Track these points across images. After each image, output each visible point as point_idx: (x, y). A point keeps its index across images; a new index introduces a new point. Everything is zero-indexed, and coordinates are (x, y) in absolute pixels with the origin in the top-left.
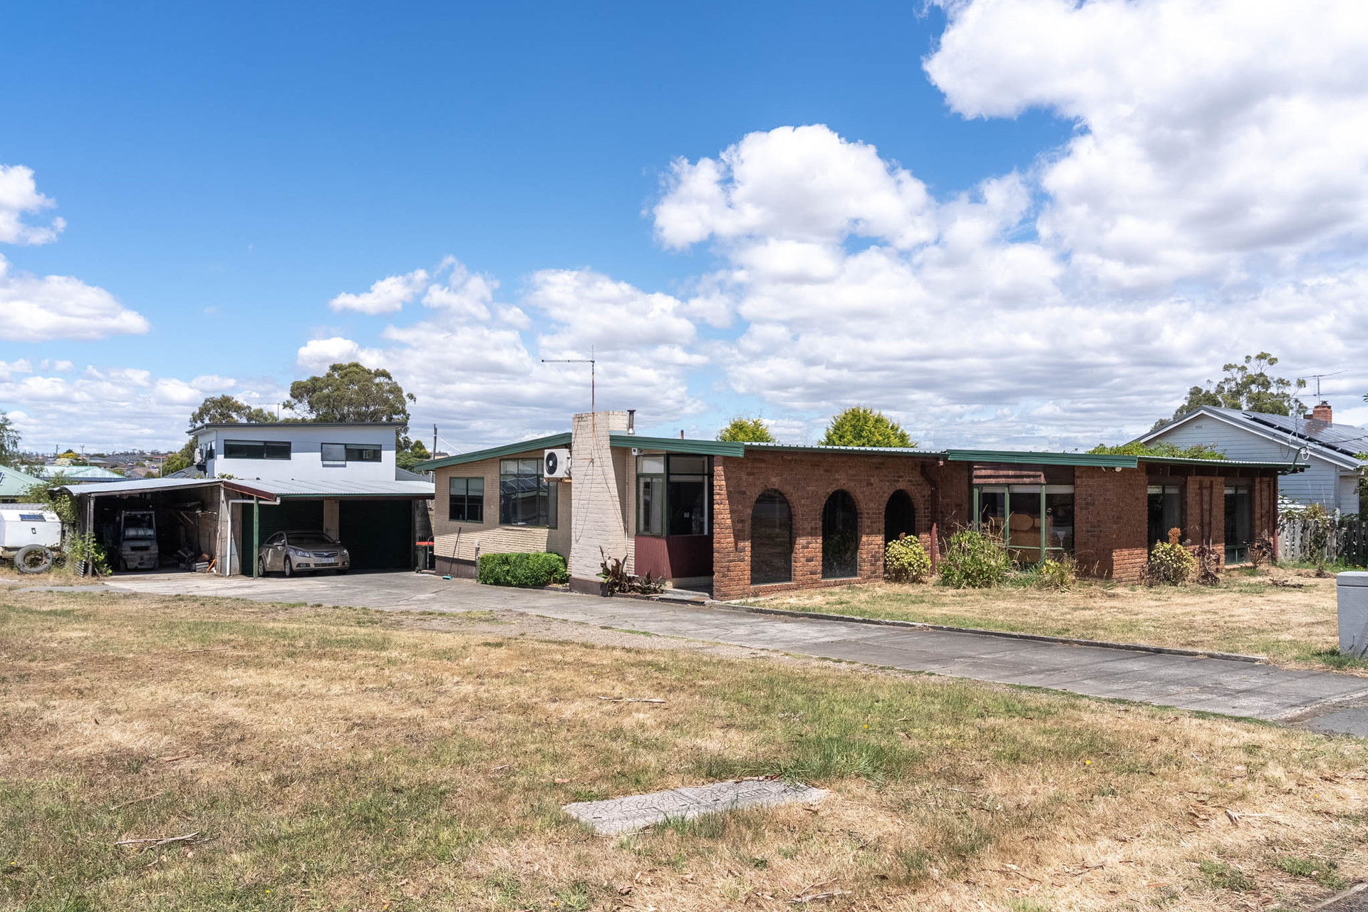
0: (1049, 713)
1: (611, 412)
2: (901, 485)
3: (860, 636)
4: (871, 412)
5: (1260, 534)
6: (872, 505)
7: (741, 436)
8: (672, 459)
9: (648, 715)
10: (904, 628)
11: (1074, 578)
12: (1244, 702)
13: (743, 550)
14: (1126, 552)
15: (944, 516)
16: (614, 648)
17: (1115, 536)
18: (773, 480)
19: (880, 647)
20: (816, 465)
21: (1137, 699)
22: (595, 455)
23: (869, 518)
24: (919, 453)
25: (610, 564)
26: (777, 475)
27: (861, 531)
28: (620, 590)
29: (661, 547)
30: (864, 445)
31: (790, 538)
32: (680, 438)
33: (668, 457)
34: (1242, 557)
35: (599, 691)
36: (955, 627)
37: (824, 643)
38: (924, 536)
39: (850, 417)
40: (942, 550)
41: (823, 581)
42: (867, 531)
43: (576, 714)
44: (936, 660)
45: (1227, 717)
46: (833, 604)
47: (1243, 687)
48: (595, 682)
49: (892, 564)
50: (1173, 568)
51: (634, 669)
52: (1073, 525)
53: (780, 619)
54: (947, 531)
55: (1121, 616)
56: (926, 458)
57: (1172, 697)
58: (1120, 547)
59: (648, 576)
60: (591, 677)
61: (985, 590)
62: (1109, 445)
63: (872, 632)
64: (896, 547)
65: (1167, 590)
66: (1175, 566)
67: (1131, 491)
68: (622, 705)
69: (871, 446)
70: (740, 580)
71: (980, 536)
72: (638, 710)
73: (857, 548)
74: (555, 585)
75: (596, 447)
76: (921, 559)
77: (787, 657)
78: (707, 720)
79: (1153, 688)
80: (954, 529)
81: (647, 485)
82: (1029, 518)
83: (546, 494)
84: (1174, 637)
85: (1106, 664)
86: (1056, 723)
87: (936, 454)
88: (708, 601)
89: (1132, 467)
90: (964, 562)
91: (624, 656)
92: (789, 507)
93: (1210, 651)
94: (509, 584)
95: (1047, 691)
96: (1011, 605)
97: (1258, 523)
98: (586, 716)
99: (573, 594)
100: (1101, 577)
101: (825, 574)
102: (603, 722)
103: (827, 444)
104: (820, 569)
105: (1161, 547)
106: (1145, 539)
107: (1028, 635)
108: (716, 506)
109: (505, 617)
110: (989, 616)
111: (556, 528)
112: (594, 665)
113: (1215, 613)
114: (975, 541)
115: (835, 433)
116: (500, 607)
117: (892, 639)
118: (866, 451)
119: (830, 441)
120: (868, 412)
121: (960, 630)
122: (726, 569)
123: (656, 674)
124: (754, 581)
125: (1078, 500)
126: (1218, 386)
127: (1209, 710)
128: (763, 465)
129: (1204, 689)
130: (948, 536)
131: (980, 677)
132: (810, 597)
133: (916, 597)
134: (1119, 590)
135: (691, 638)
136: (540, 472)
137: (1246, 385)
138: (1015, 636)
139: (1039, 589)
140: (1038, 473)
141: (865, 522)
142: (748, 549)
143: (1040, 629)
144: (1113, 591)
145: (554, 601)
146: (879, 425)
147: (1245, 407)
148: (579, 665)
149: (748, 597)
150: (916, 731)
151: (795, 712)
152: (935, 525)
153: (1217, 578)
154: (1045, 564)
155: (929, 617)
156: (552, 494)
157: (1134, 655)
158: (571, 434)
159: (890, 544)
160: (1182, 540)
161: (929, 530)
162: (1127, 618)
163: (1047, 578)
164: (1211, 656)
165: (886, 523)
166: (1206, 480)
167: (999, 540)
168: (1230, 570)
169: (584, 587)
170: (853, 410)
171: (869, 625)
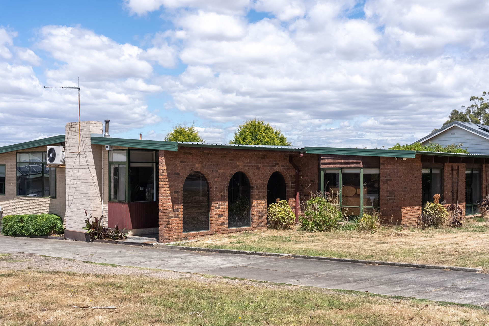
0: (353, 306)
1: (91, 122)
2: (277, 169)
3: (249, 263)
4: (262, 124)
5: (485, 197)
6: (259, 181)
7: (181, 138)
8: (131, 152)
9: (105, 317)
10: (276, 257)
11: (379, 224)
12: (467, 295)
13: (178, 210)
14: (409, 209)
15: (303, 188)
16: (88, 275)
17: (403, 199)
18: (197, 165)
19: (260, 269)
20: (224, 156)
21: (407, 296)
22: (81, 150)
23: (257, 189)
24: (292, 149)
25: (92, 220)
26: (199, 163)
27: (252, 198)
28: (98, 238)
29: (125, 209)
30: (258, 144)
31: (208, 202)
32: (139, 139)
33: (129, 151)
34: (475, 211)
35: (74, 303)
36: (307, 255)
37: (226, 268)
38: (292, 200)
39: (250, 126)
40: (302, 209)
41: (229, 229)
42: (257, 197)
43: (57, 318)
44: (293, 276)
45: (456, 304)
46: (234, 243)
47: (468, 286)
48: (73, 297)
49: (272, 218)
50: (436, 218)
51: (99, 288)
52: (379, 193)
53: (200, 254)
54: (305, 197)
55: (404, 247)
56: (292, 152)
57: (427, 294)
58: (406, 206)
59: (117, 228)
60: (70, 294)
61: (327, 233)
62: (402, 144)
63: (258, 260)
64: (274, 207)
65: (433, 231)
66: (437, 216)
67: (412, 172)
68: (88, 311)
69: (262, 145)
70: (176, 229)
71: (324, 200)
72: (99, 314)
73: (250, 208)
74: (55, 236)
75: (81, 145)
76: (290, 214)
77: (202, 277)
78: (143, 318)
79: (417, 289)
80: (309, 196)
81: (116, 170)
82: (354, 189)
83: (48, 176)
84: (432, 258)
85: (392, 276)
86: (356, 311)
87: (298, 150)
88: (155, 243)
89: (413, 157)
90: (315, 216)
91: (95, 280)
92: (207, 183)
93: (451, 266)
94: (23, 235)
95: (356, 293)
96: (341, 241)
97: (484, 190)
98: (64, 319)
99: (67, 241)
100: (394, 224)
101: (230, 225)
102: (75, 323)
103: (235, 144)
104: (227, 221)
105: (429, 205)
106: (420, 200)
107: (349, 259)
108: (160, 183)
109: (19, 257)
110: (327, 249)
111: (55, 198)
112: (73, 286)
113: (457, 244)
114: (322, 203)
115: (240, 136)
116: (16, 250)
117: (268, 264)
118: (259, 148)
119: (237, 141)
120: (261, 123)
121: (310, 258)
122: (167, 223)
123: (115, 291)
124: (185, 230)
125: (382, 178)
126: (467, 109)
127: (447, 300)
128: (190, 156)
129: (446, 288)
130: (306, 200)
131: (318, 286)
132: (221, 240)
133: (286, 238)
134: (405, 232)
135: (142, 267)
136: (44, 160)
137: (482, 109)
138: (342, 261)
139: (359, 231)
140: (359, 161)
141: (255, 192)
142: (181, 210)
143: (356, 256)
144: (401, 232)
145: (54, 246)
146: (267, 131)
147: (482, 122)
148: (62, 286)
149: (181, 240)
150: (273, 319)
151: (200, 311)
152: (298, 193)
153: (460, 223)
154: (362, 216)
155: (292, 250)
156: (53, 176)
157: (409, 270)
158: (65, 136)
159: (270, 205)
160: (441, 201)
161: (294, 196)
162: (407, 248)
163: (364, 225)
164: (452, 269)
165: (268, 192)
166: (455, 165)
167: (336, 202)
168: (468, 218)
169: (74, 236)
170: (252, 122)
171: (255, 256)
